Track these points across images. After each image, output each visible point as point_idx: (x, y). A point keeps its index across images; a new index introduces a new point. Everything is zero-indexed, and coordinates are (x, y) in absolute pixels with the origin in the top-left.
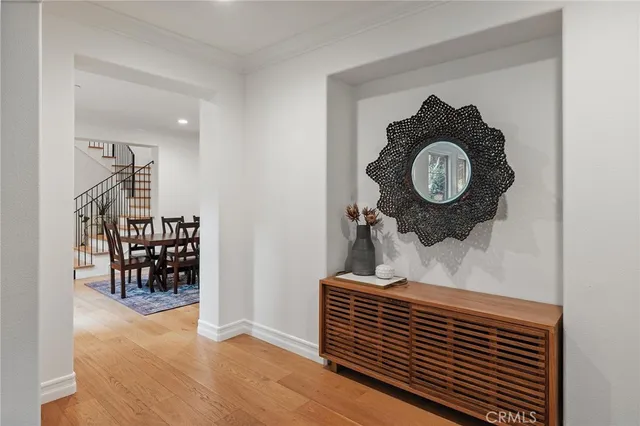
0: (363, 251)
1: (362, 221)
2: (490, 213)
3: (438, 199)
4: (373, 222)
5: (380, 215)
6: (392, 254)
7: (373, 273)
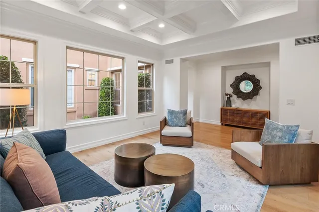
0: (229, 102)
1: (228, 96)
2: (257, 94)
3: (245, 92)
4: (231, 96)
5: (233, 95)
6: (235, 103)
7: (231, 107)
